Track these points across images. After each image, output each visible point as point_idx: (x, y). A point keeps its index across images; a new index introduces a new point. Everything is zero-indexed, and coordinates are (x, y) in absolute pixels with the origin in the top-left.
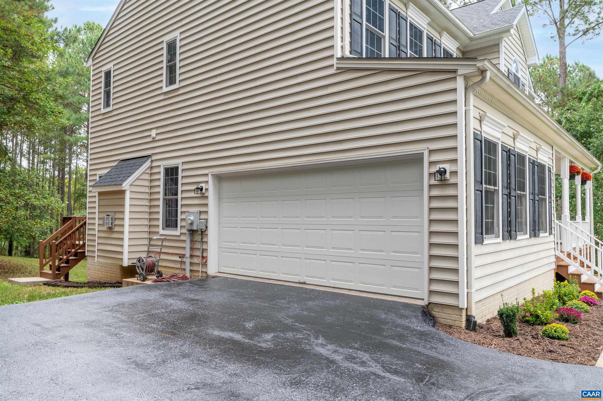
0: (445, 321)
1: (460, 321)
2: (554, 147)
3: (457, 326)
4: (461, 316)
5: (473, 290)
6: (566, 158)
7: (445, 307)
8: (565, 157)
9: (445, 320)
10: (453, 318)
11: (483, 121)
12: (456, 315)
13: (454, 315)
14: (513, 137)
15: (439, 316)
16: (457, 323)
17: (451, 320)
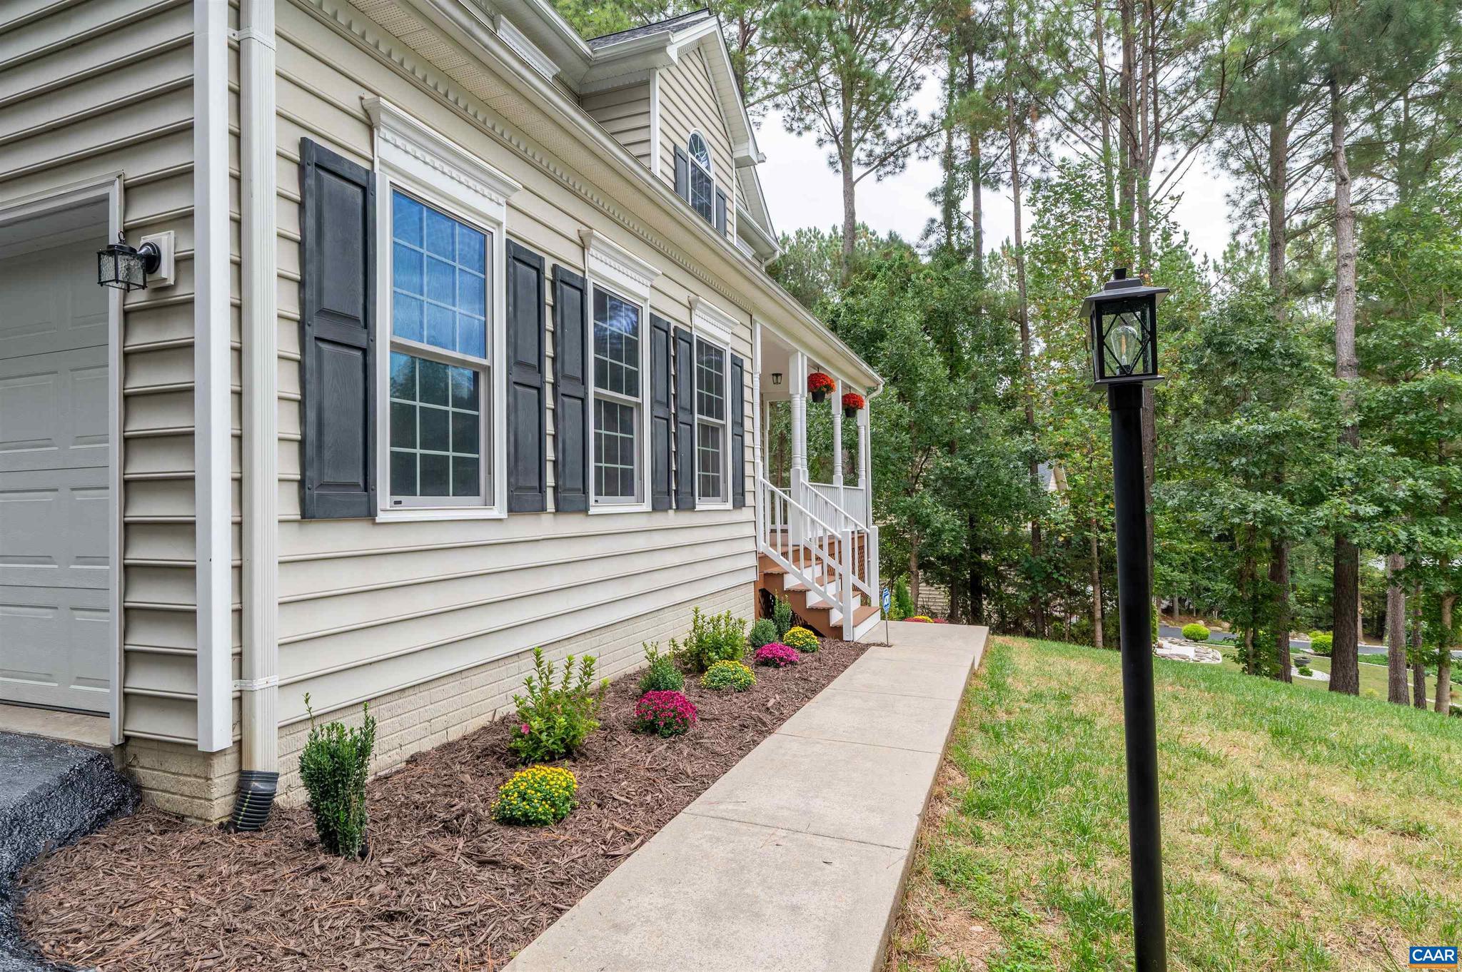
0: (168, 801)
1: (206, 799)
2: (753, 317)
3: (197, 818)
4: (208, 779)
5: (259, 683)
6: (800, 354)
7: (168, 748)
8: (797, 351)
9: (167, 795)
10: (186, 790)
11: (379, 130)
12: (196, 776)
13: (189, 776)
14: (579, 242)
15: (153, 784)
16: (197, 807)
17: (182, 795)
